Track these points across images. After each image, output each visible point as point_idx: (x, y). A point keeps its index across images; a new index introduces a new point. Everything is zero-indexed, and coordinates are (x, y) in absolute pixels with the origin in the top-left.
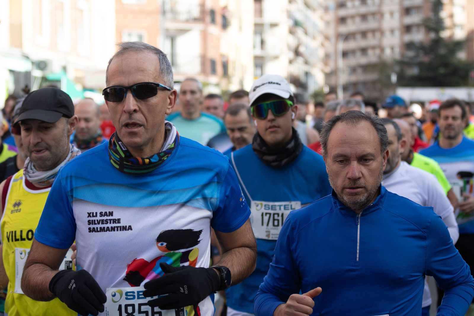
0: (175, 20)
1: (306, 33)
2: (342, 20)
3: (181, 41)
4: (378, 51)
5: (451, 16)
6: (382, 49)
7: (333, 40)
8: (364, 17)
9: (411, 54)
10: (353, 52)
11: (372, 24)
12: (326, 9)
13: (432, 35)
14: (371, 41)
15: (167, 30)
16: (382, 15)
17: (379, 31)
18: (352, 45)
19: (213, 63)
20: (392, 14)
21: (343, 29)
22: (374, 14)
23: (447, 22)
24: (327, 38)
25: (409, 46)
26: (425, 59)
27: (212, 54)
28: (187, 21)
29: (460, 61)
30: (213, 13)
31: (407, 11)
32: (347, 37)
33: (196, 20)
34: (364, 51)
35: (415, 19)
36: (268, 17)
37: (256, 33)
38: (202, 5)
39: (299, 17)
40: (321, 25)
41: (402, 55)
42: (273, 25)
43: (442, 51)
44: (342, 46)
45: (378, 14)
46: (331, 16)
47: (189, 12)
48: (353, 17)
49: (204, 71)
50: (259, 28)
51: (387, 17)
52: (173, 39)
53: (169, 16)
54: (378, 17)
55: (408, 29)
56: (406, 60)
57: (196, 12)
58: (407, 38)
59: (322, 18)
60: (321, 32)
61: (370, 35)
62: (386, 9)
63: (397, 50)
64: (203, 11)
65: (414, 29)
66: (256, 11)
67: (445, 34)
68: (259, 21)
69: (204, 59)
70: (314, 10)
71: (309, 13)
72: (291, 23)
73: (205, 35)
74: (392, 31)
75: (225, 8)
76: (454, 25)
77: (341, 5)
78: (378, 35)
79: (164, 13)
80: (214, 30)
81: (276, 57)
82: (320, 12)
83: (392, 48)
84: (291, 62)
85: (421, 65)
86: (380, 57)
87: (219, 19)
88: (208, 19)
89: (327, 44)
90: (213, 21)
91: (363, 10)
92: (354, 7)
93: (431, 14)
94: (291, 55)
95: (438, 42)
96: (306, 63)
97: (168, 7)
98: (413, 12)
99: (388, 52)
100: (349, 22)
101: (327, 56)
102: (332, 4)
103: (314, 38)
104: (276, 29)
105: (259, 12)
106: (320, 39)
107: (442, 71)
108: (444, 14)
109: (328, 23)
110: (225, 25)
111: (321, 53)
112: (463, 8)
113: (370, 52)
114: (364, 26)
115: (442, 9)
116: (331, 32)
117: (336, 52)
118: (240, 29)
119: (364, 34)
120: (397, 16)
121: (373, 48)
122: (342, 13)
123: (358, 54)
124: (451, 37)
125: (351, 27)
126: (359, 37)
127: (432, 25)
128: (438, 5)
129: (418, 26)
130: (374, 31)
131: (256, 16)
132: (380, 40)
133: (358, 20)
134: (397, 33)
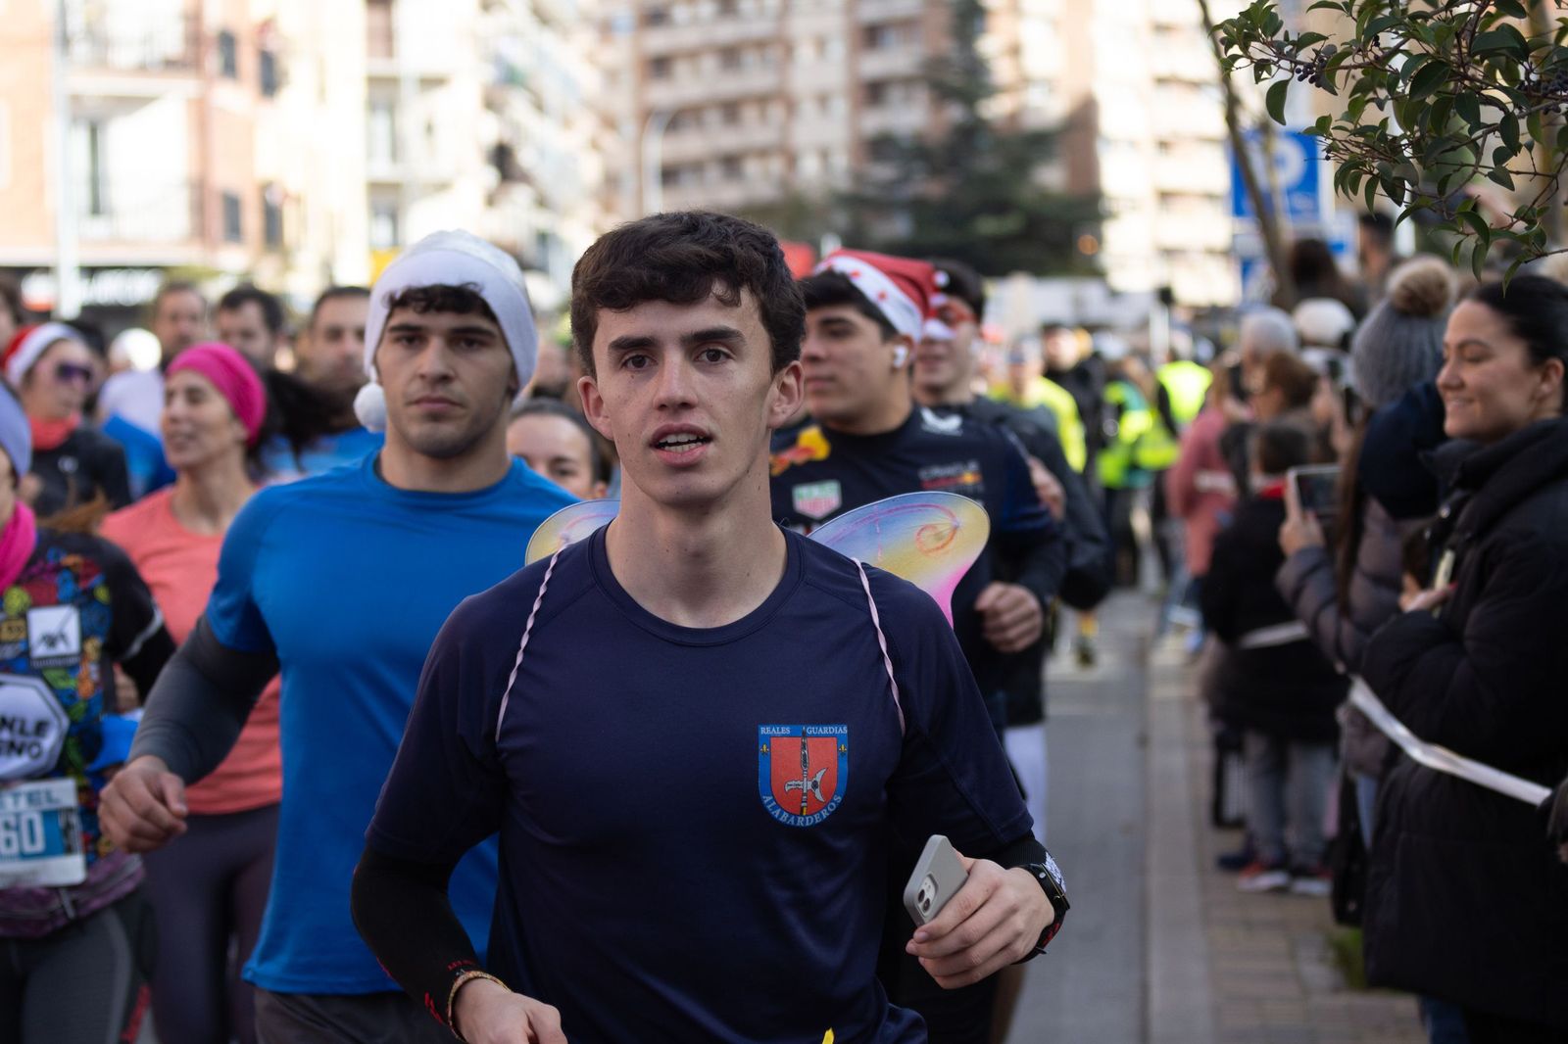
0: (101, 63)
1: (539, 106)
2: (659, 66)
3: (120, 134)
4: (776, 166)
5: (1015, 51)
6: (792, 159)
7: (630, 128)
8: (730, 55)
9: (884, 172)
10: (697, 167)
11: (755, 78)
12: (606, 29)
13: (955, 113)
14: (754, 131)
15: (76, 99)
16: (788, 48)
17: (780, 99)
18: (691, 145)
19: (232, 205)
20: (821, 44)
21: (663, 95)
22: (761, 44)
23: (1002, 71)
24: (609, 123)
25: (880, 146)
26: (931, 188)
27: (226, 176)
28: (142, 69)
29: (1045, 196)
30: (227, 41)
31: (871, 36)
32: (675, 120)
33: (171, 65)
34: (731, 163)
35: (895, 59)
36: (412, 58)
37: (372, 106)
38: (194, 18)
39: (519, 55)
40: (589, 81)
41: (858, 177)
42: (431, 83)
43: (988, 163)
44: (658, 149)
45: (777, 46)
46: (621, 53)
47: (147, 40)
48: (693, 54)
49: (200, 231)
50: (383, 93)
51: (805, 53)
52: (94, 131)
53: (81, 50)
54: (775, 53)
55: (874, 92)
56: (870, 192)
57: (172, 42)
58: (875, 121)
59: (591, 58)
60: (589, 105)
61: (750, 114)
62: (802, 27)
63: (841, 161)
64: (195, 38)
65: (895, 94)
66: (371, 35)
67: (995, 109)
68: (382, 67)
69: (200, 190)
70: (565, 33)
71: (547, 40)
72: (488, 74)
73: (202, 117)
74: (823, 100)
75: (266, 27)
76: (1025, 81)
77: (655, 18)
78: (776, 112)
79: (65, 41)
80: (235, 98)
81: (442, 187)
82: (585, 39)
83: (824, 154)
84: (491, 200)
85: (918, 208)
86: (784, 184)
87: (248, 61)
88: (213, 61)
89: (609, 141)
90: (230, 68)
91: (727, 32)
92: (695, 21)
93: (947, 46)
94: (490, 176)
95: (971, 133)
96: (542, 202)
97: (76, 23)
98: (891, 37)
99: (810, 167)
100: (682, 69)
101: (611, 182)
102: (623, 11)
103: (566, 123)
104: (438, 97)
105: (385, 40)
106: (586, 125)
107: (988, 226)
108: (990, 45)
109: (611, 76)
110: (270, 81)
111: (591, 170)
112: (1055, 24)
113: (752, 167)
114: (730, 85)
115: (983, 31)
116: (623, 103)
117: (639, 167)
118: (322, 93)
119: (731, 110)
120: (838, 49)
121: (763, 153)
122: (658, 41)
123: (714, 173)
124: (1013, 117)
125: (687, 86)
126: (713, 118)
127: (954, 79)
128: (969, 17)
129: (907, 81)
130: (763, 100)
131: (371, 53)
132: (785, 129)
133: (709, 64)
134: (840, 107)
